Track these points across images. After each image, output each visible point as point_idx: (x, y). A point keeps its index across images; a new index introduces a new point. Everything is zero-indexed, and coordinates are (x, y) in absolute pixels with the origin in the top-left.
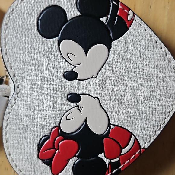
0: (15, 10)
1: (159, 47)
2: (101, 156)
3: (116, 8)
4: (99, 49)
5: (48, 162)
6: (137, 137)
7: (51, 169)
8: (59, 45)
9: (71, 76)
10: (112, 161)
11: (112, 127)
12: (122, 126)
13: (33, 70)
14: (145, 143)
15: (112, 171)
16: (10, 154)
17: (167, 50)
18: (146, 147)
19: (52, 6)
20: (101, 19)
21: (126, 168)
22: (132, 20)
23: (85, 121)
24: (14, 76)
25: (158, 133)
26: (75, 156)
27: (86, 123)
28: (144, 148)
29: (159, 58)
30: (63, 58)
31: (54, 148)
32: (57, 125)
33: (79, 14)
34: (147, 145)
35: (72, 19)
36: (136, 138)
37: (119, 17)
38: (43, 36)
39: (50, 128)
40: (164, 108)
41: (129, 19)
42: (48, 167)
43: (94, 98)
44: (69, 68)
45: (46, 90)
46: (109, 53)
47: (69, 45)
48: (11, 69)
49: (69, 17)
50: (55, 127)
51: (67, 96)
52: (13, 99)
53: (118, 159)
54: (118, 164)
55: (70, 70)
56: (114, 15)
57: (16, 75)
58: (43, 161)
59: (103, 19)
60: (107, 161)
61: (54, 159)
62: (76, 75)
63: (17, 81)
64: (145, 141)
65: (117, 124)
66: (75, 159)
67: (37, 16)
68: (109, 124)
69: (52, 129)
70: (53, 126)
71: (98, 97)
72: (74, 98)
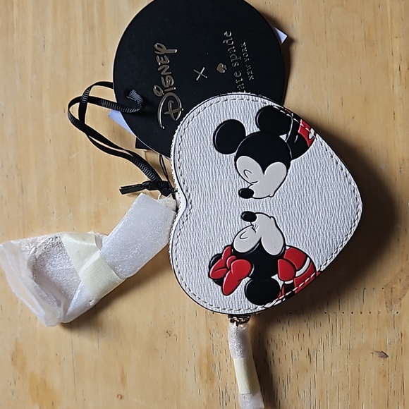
0: (190, 123)
1: (340, 168)
2: (275, 277)
3: (296, 125)
4: (277, 167)
5: (219, 282)
6: (313, 259)
7: (222, 289)
8: (235, 161)
9: (246, 193)
10: (286, 283)
11: (287, 248)
12: (298, 247)
13: (208, 186)
14: (321, 266)
15: (285, 294)
16: (179, 273)
17: (348, 172)
18: (322, 270)
19: (231, 120)
20: (281, 136)
21: (301, 291)
22: (313, 139)
23: (260, 241)
24: (187, 191)
25: (335, 256)
26: (248, 276)
27: (261, 243)
28: (319, 271)
29: (339, 179)
30: (239, 175)
31: (226, 267)
32: (230, 243)
33: (258, 130)
34: (323, 268)
35: (251, 134)
36: (311, 260)
37: (299, 135)
38: (219, 151)
39: (223, 247)
40: (342, 230)
41: (310, 138)
42: (220, 287)
43: (270, 217)
44: (245, 186)
45: (220, 208)
46: (287, 172)
47: (247, 162)
48: (184, 183)
49: (247, 133)
50: (228, 246)
51: (243, 214)
52: (185, 215)
53: (292, 281)
54: (292, 286)
55: (246, 187)
56: (295, 132)
57: (189, 191)
58: (214, 280)
59: (283, 137)
60: (281, 283)
61: (225, 279)
62: (252, 192)
63: (189, 197)
64: (321, 263)
65: (292, 245)
66: (248, 279)
67: (214, 130)
68: (285, 245)
69: (225, 248)
70: (226, 245)
71: (274, 216)
72: (249, 217)
